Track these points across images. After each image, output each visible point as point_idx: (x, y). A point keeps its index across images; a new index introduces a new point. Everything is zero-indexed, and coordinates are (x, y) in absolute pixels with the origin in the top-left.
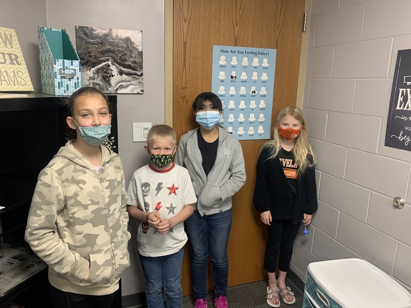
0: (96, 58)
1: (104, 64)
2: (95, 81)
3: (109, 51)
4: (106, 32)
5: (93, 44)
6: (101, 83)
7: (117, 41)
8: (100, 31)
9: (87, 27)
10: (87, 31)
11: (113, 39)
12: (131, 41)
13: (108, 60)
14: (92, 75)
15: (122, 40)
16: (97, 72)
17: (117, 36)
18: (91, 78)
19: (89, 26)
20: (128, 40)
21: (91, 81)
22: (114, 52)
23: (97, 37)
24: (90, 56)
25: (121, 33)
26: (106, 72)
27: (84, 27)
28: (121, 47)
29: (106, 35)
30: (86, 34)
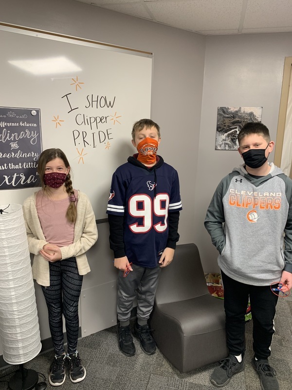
0: (229, 126)
1: (233, 130)
2: (226, 142)
3: (238, 122)
4: (237, 109)
5: (228, 118)
6: (229, 143)
7: (244, 115)
8: (233, 109)
9: (225, 108)
10: (225, 110)
11: (241, 114)
12: (254, 115)
13: (236, 128)
14: (224, 138)
15: (247, 114)
16: (228, 136)
17: (244, 112)
18: (224, 140)
19: (226, 107)
20: (251, 114)
21: (224, 142)
22: (240, 123)
23: (231, 113)
24: (225, 126)
25: (247, 110)
26: (234, 136)
27: (223, 108)
28: (246, 119)
29: (237, 112)
30: (224, 112)
